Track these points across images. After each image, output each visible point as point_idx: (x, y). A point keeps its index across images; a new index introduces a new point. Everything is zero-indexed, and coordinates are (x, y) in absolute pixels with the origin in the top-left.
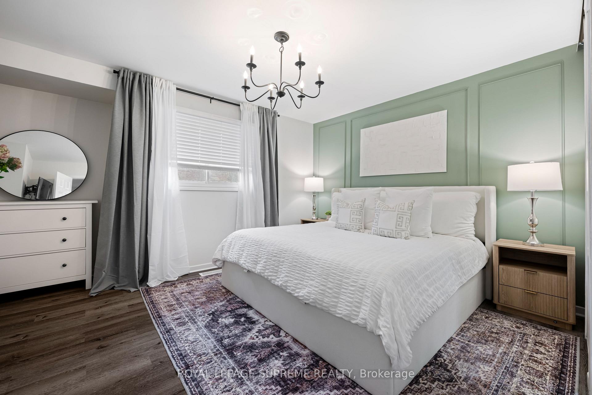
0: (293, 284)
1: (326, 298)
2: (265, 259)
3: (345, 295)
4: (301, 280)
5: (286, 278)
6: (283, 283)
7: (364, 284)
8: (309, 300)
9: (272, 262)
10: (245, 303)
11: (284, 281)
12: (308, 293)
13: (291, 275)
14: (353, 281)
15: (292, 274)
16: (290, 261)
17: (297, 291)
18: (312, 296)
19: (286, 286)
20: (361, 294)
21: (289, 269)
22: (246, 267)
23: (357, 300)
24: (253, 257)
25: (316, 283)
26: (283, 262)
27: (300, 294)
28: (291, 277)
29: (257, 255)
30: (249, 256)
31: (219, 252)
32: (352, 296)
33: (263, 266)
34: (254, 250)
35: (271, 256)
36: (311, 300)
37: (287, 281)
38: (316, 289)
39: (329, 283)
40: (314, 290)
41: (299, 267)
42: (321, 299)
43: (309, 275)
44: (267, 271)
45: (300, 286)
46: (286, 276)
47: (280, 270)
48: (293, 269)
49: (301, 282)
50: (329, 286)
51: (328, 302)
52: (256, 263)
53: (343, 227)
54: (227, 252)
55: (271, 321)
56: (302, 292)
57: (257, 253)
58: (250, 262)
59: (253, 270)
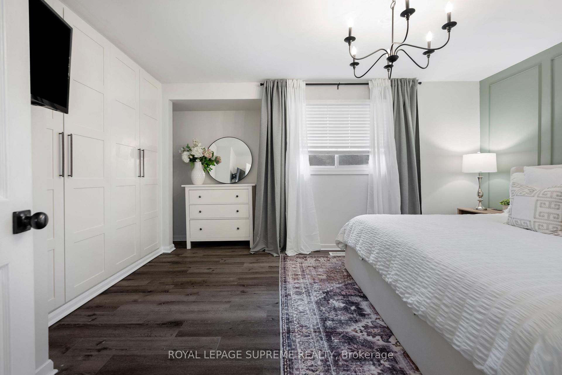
0: (403, 286)
1: (440, 317)
2: (378, 249)
3: (467, 323)
4: (411, 284)
5: (396, 277)
6: (393, 281)
7: (500, 316)
8: (418, 311)
9: (384, 254)
10: (362, 292)
11: (393, 279)
12: (417, 302)
13: (401, 275)
14: (483, 306)
15: (402, 273)
16: (402, 258)
17: (407, 295)
18: (422, 308)
19: (395, 286)
20: (492, 330)
21: (400, 267)
22: (361, 255)
23: (484, 336)
24: (368, 245)
25: (428, 292)
26: (395, 256)
27: (409, 301)
28: (401, 277)
29: (371, 244)
30: (365, 244)
31: (342, 234)
32: (478, 328)
33: (375, 257)
34: (369, 238)
35: (384, 248)
36: (420, 313)
37: (396, 281)
38: (428, 301)
39: (446, 298)
40: (425, 301)
41: (411, 267)
42: (432, 316)
43: (421, 280)
44: (379, 264)
45: (410, 291)
46: (396, 274)
47: (391, 265)
48: (404, 268)
49: (412, 287)
50: (444, 302)
51: (442, 324)
52: (370, 252)
53: (521, 225)
54: (348, 235)
55: (383, 321)
56: (411, 298)
57: (371, 241)
58: (365, 250)
59: (367, 259)
